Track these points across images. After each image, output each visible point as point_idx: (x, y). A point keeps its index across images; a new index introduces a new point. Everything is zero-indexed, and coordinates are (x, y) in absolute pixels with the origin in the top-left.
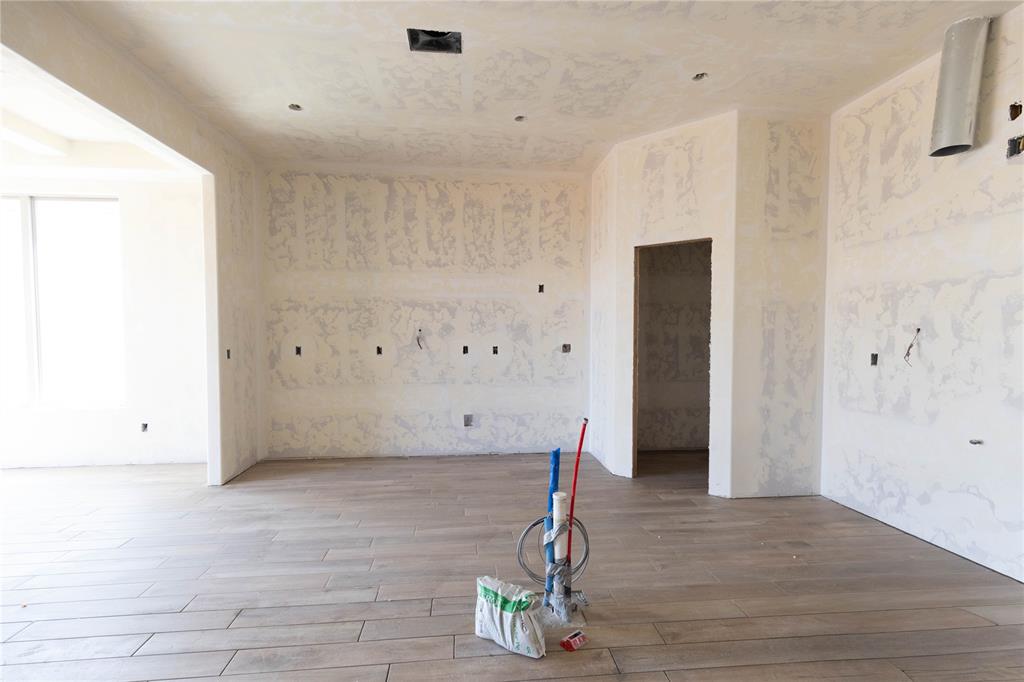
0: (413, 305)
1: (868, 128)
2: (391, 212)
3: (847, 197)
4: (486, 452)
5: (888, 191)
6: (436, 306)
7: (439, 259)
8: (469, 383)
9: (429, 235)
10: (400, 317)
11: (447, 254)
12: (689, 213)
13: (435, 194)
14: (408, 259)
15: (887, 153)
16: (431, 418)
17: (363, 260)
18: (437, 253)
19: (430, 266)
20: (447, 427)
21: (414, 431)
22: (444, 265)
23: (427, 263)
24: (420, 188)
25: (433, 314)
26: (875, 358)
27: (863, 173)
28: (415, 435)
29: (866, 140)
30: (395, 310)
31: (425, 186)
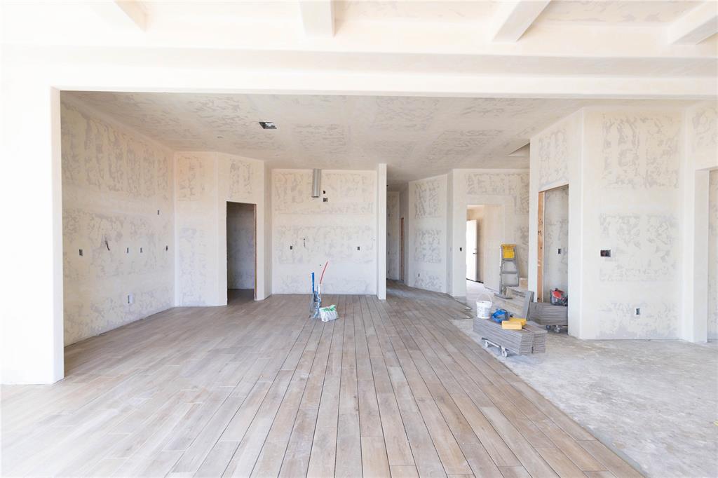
0: (102, 217)
1: (286, 180)
2: (88, 142)
3: (279, 198)
4: (138, 319)
5: (294, 200)
6: (114, 220)
7: (115, 186)
8: (130, 273)
9: (110, 166)
10: (94, 226)
11: (119, 182)
12: (249, 192)
13: (113, 139)
14: (99, 182)
15: (293, 189)
16: (112, 301)
17: (70, 177)
18: (114, 181)
19: (110, 190)
20: (120, 306)
21: (102, 313)
22: (118, 190)
23: (109, 187)
24: (105, 130)
25: (112, 225)
26: (291, 248)
27: (285, 193)
28: (103, 317)
29: (286, 182)
30: (91, 220)
31: (108, 130)
